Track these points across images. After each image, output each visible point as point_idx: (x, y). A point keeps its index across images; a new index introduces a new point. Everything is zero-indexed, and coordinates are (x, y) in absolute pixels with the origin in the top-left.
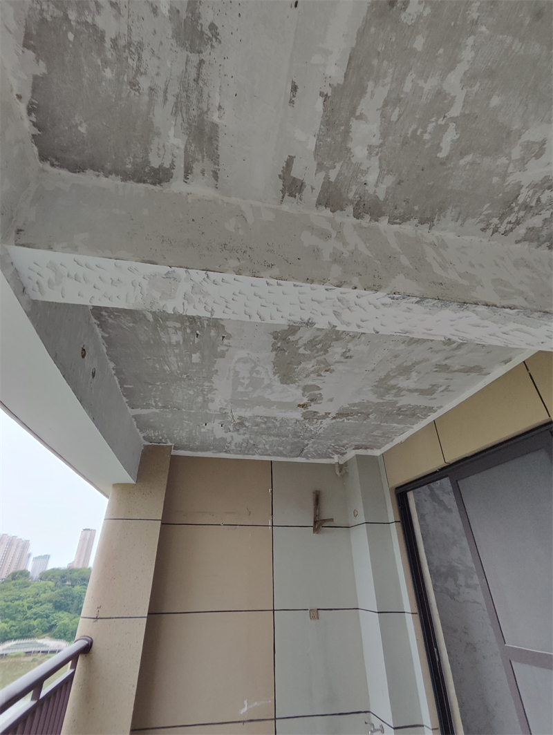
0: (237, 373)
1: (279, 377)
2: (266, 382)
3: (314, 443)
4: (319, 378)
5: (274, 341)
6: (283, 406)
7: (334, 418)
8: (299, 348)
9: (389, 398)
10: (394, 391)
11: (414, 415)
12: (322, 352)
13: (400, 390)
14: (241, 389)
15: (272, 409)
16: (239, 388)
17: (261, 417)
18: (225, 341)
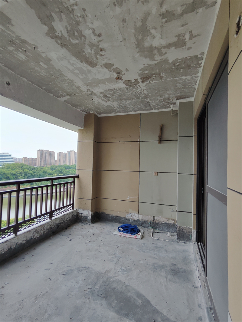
0: (67, 67)
1: (86, 64)
2: (85, 69)
3: (150, 100)
4: (103, 57)
5: (54, 40)
6: (109, 80)
7: (143, 82)
8: (70, 40)
9: (158, 58)
10: (156, 52)
11: (189, 67)
12: (83, 38)
13: (159, 49)
14: (81, 77)
15: (107, 84)
16: (79, 76)
17: (108, 90)
18: (38, 50)
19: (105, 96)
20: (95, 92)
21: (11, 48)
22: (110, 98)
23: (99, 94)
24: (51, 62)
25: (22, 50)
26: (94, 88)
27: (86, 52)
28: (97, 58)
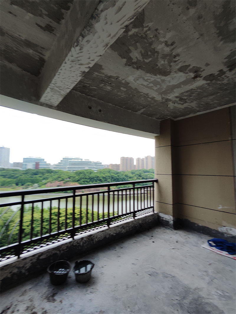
0: (142, 85)
1: (159, 75)
2: (159, 80)
4: (177, 62)
5: (131, 66)
6: (185, 83)
14: (155, 88)
15: (183, 87)
16: (154, 88)
17: (184, 92)
18: (119, 79)
19: (181, 99)
20: (170, 98)
21: (102, 85)
22: (187, 100)
23: (174, 99)
24: (129, 85)
25: (109, 83)
26: (169, 95)
27: (159, 65)
28: (170, 66)
